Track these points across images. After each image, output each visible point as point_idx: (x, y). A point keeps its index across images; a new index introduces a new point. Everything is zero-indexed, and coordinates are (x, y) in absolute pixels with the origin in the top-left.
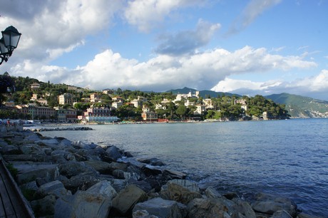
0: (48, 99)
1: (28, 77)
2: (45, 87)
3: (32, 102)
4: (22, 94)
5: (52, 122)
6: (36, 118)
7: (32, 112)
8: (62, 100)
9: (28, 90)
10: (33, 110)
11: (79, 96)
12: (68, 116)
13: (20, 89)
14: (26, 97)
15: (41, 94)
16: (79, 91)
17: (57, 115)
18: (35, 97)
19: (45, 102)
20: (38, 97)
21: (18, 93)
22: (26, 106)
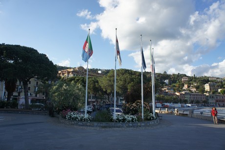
0: (197, 88)
1: (179, 74)
2: (191, 80)
3: (184, 90)
4: (177, 85)
5: (205, 106)
6: (192, 102)
7: (187, 98)
8: (207, 87)
9: (180, 82)
10: (188, 96)
11: (220, 84)
12: (217, 101)
13: (174, 82)
14: (179, 87)
15: (190, 84)
16: (218, 80)
17: (208, 100)
18: (186, 87)
19: (194, 90)
20: (189, 87)
21: (174, 84)
22: (183, 93)
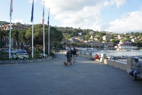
0: (98, 38)
1: (88, 29)
2: (95, 33)
3: (91, 40)
4: (86, 36)
5: (101, 49)
6: (94, 47)
7: (92, 44)
8: (104, 38)
9: (88, 35)
10: (92, 43)
11: (112, 36)
12: (109, 46)
13: (85, 34)
14: (88, 38)
15: (94, 36)
16: (111, 34)
17: (104, 46)
18: (92, 37)
19: (96, 39)
20: (93, 38)
21: (84, 36)
22: (89, 41)
